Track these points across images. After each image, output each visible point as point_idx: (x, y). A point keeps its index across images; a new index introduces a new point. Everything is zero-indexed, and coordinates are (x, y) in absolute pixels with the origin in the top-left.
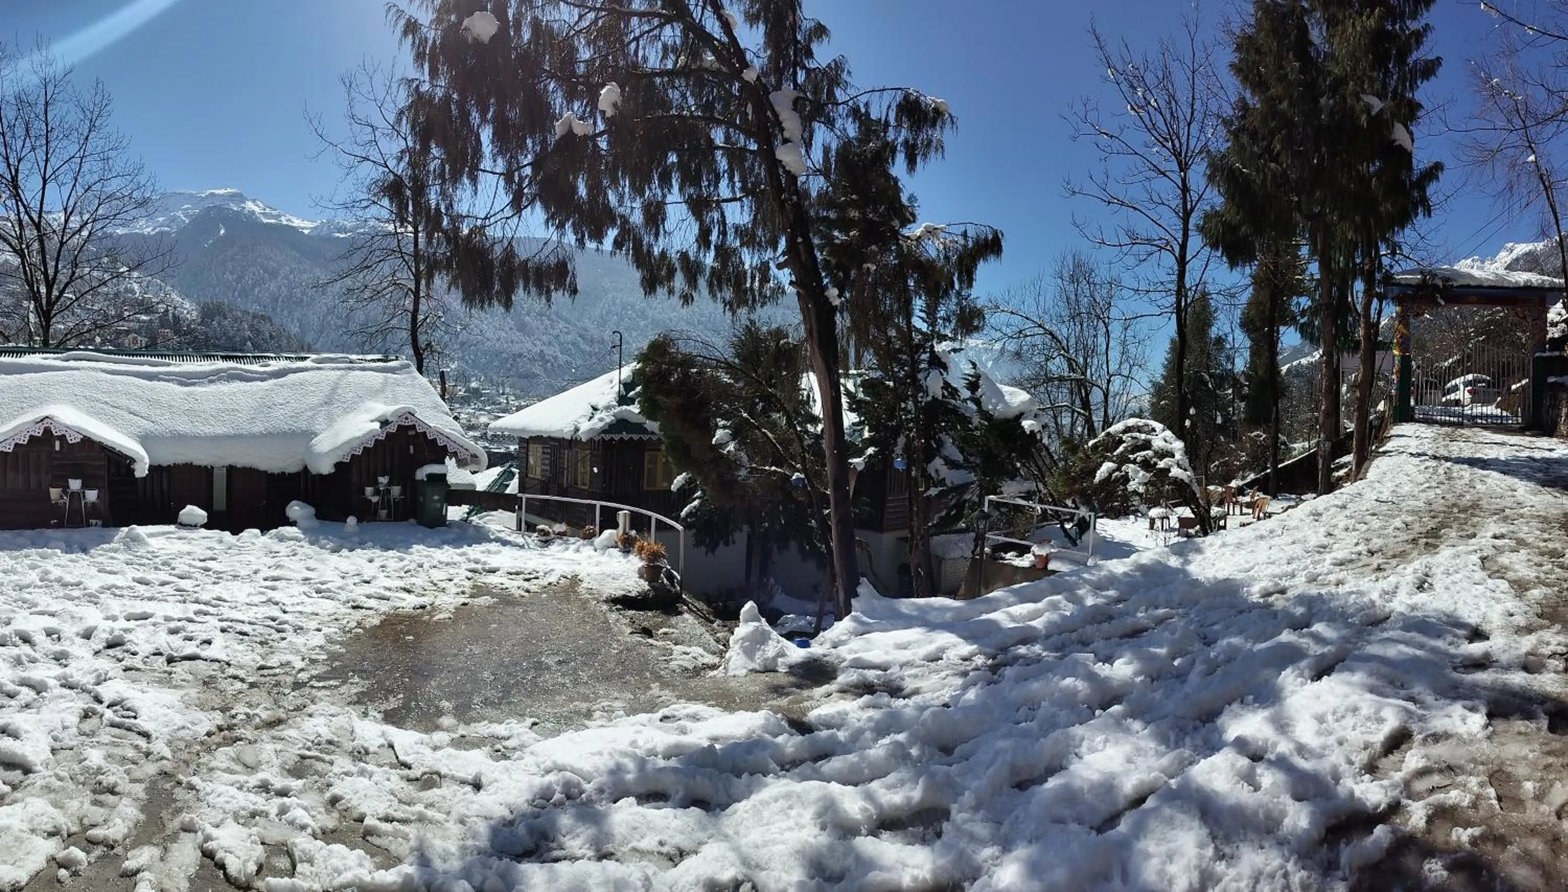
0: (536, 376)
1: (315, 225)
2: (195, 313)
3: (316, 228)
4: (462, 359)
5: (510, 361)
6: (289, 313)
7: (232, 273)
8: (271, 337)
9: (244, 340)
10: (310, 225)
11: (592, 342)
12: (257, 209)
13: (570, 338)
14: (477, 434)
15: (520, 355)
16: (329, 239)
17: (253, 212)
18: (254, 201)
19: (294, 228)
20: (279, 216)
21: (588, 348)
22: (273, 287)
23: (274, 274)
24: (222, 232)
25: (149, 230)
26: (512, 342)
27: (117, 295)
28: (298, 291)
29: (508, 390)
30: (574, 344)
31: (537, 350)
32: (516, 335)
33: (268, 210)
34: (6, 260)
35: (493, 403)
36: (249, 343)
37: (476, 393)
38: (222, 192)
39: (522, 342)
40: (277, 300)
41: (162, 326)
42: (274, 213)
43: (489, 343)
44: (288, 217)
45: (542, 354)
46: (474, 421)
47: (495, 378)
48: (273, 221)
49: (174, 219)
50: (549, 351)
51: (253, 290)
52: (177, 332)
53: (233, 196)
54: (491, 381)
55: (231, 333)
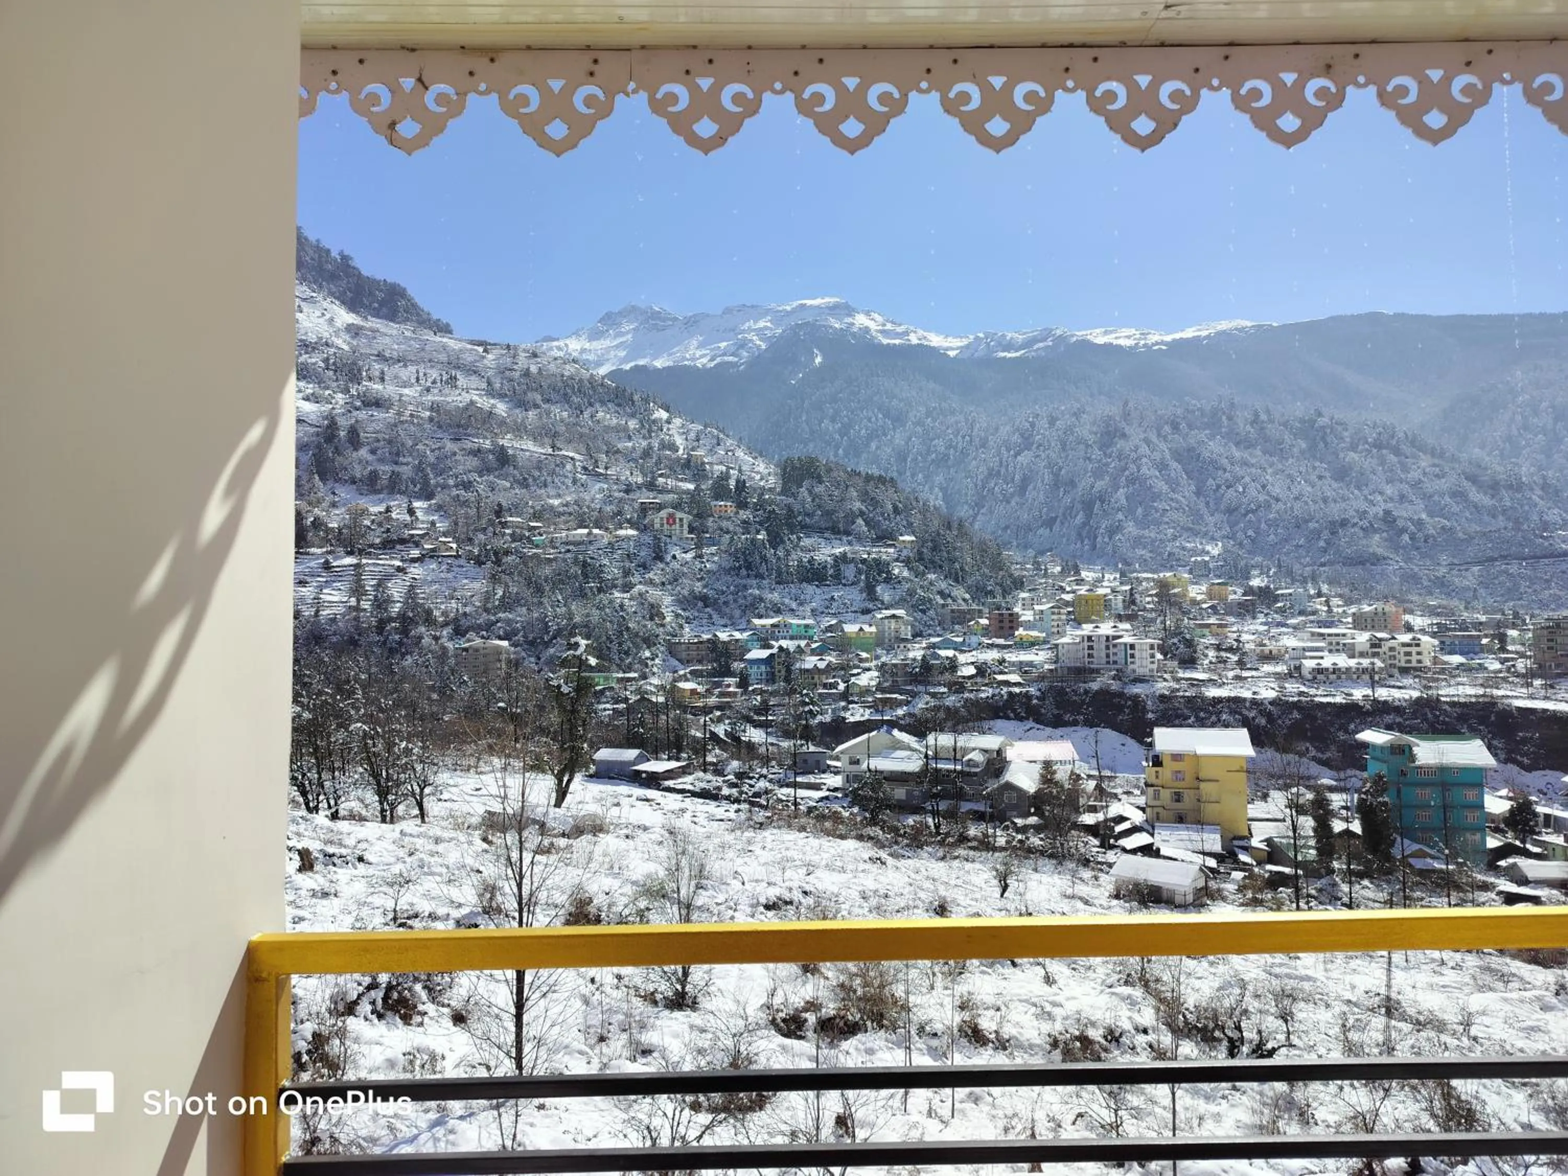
0: (1377, 560)
1: (965, 342)
2: (772, 480)
3: (967, 347)
4: (1232, 537)
5: (1326, 535)
6: (927, 477)
7: (833, 420)
8: (896, 510)
9: (851, 517)
10: (957, 343)
11: (1494, 488)
12: (872, 326)
13: (1443, 484)
14: (1281, 668)
15: (1344, 523)
16: (989, 362)
17: (867, 330)
18: (868, 313)
19: (934, 348)
20: (906, 333)
21: (1487, 501)
22: (899, 439)
23: (899, 420)
24: (818, 360)
25: (704, 360)
26: (1325, 500)
27: (647, 453)
28: (940, 445)
29: (1325, 588)
30: (1454, 495)
31: (1379, 510)
32: (1330, 487)
33: (889, 326)
34: (472, 403)
35: (1301, 613)
36: (860, 521)
37: (1266, 596)
38: (817, 302)
39: (1344, 499)
40: (905, 460)
41: (717, 497)
42: (900, 329)
43: (1280, 505)
44: (921, 332)
45: (1388, 519)
46: (1271, 646)
47: (1297, 567)
48: (897, 342)
49: (742, 345)
50: (1402, 512)
51: (867, 445)
52: (742, 505)
53: (833, 309)
54: (1290, 573)
55: (830, 506)
